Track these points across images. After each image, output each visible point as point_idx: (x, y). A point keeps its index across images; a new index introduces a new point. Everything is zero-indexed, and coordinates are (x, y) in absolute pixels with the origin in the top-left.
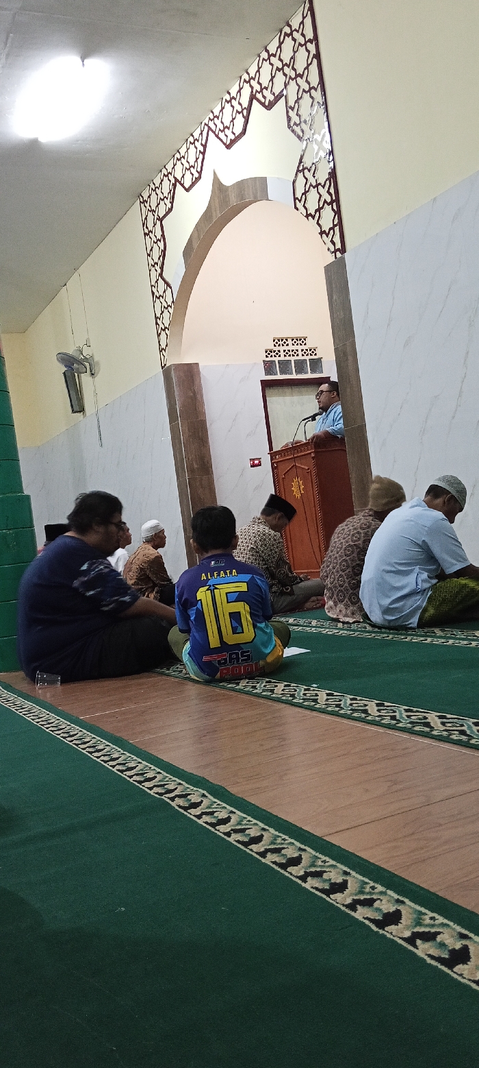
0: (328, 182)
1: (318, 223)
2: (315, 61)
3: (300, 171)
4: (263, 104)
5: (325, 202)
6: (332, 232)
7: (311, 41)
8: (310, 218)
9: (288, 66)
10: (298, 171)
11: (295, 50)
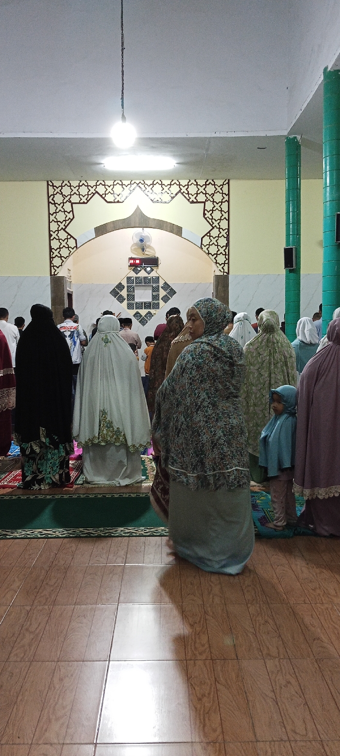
0: (225, 248)
1: (215, 258)
2: (227, 203)
3: (208, 236)
4: (189, 200)
5: (221, 253)
6: (223, 265)
7: (225, 194)
8: (210, 255)
9: (210, 196)
10: (206, 235)
11: (216, 192)
